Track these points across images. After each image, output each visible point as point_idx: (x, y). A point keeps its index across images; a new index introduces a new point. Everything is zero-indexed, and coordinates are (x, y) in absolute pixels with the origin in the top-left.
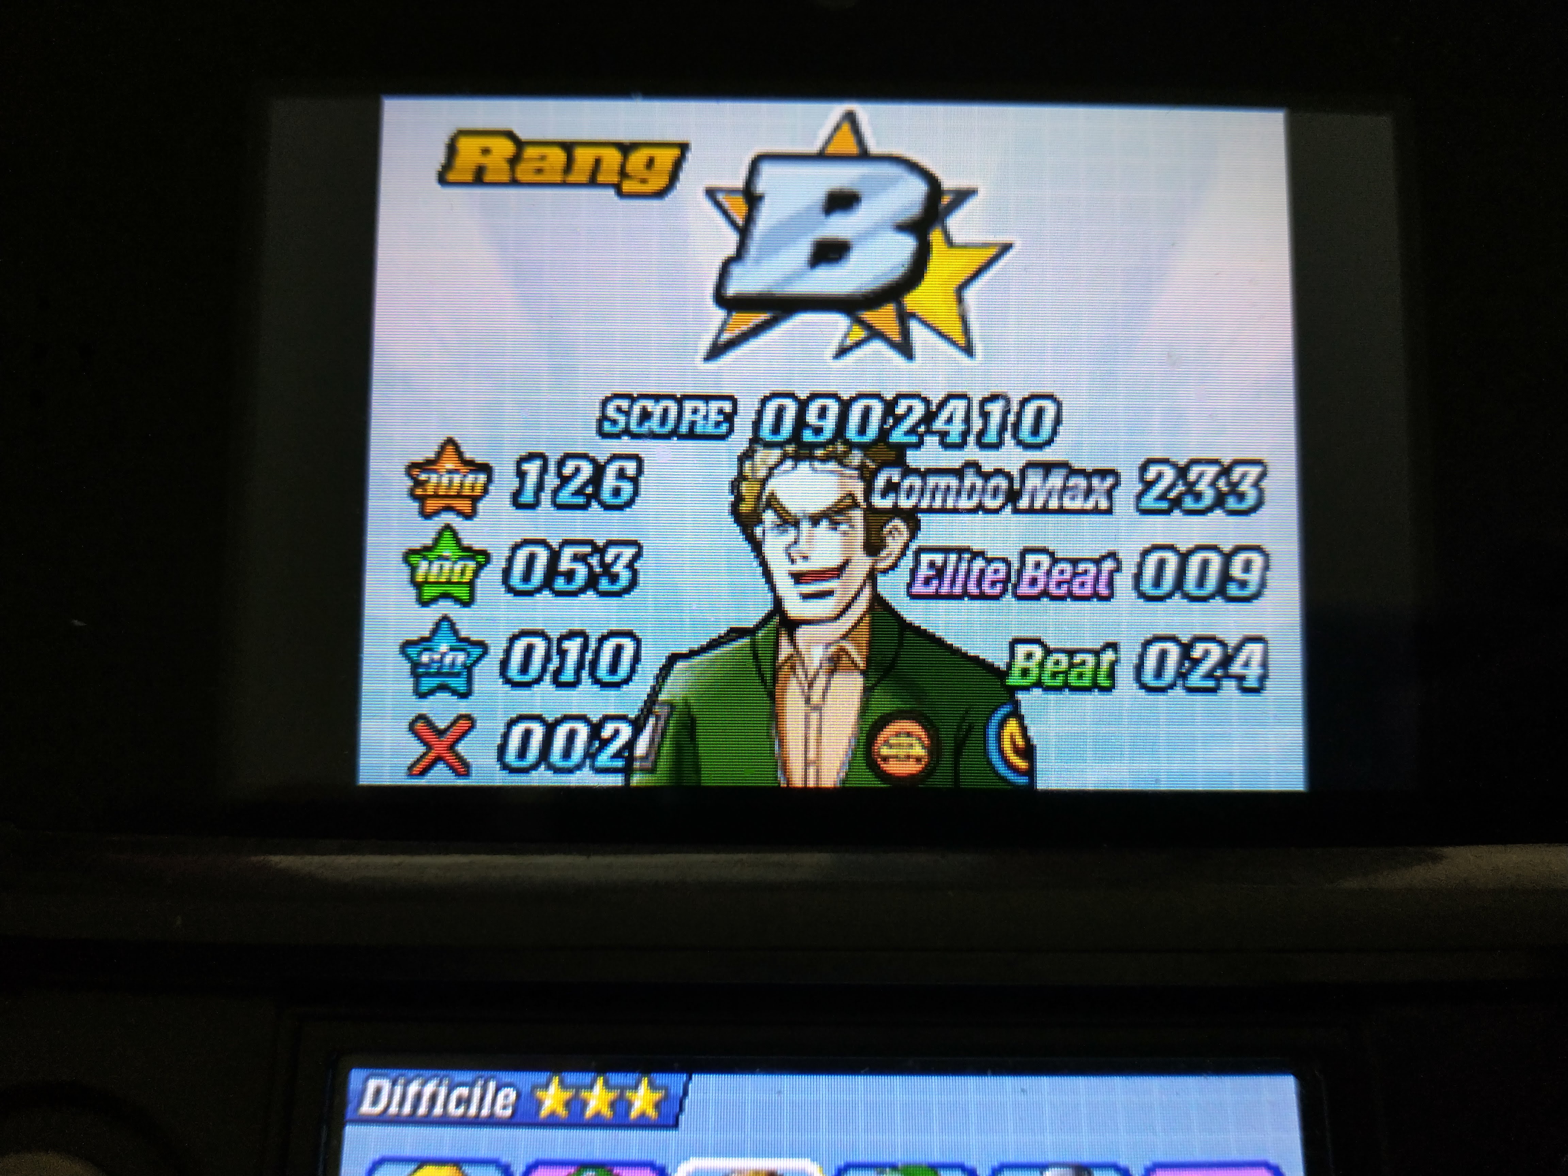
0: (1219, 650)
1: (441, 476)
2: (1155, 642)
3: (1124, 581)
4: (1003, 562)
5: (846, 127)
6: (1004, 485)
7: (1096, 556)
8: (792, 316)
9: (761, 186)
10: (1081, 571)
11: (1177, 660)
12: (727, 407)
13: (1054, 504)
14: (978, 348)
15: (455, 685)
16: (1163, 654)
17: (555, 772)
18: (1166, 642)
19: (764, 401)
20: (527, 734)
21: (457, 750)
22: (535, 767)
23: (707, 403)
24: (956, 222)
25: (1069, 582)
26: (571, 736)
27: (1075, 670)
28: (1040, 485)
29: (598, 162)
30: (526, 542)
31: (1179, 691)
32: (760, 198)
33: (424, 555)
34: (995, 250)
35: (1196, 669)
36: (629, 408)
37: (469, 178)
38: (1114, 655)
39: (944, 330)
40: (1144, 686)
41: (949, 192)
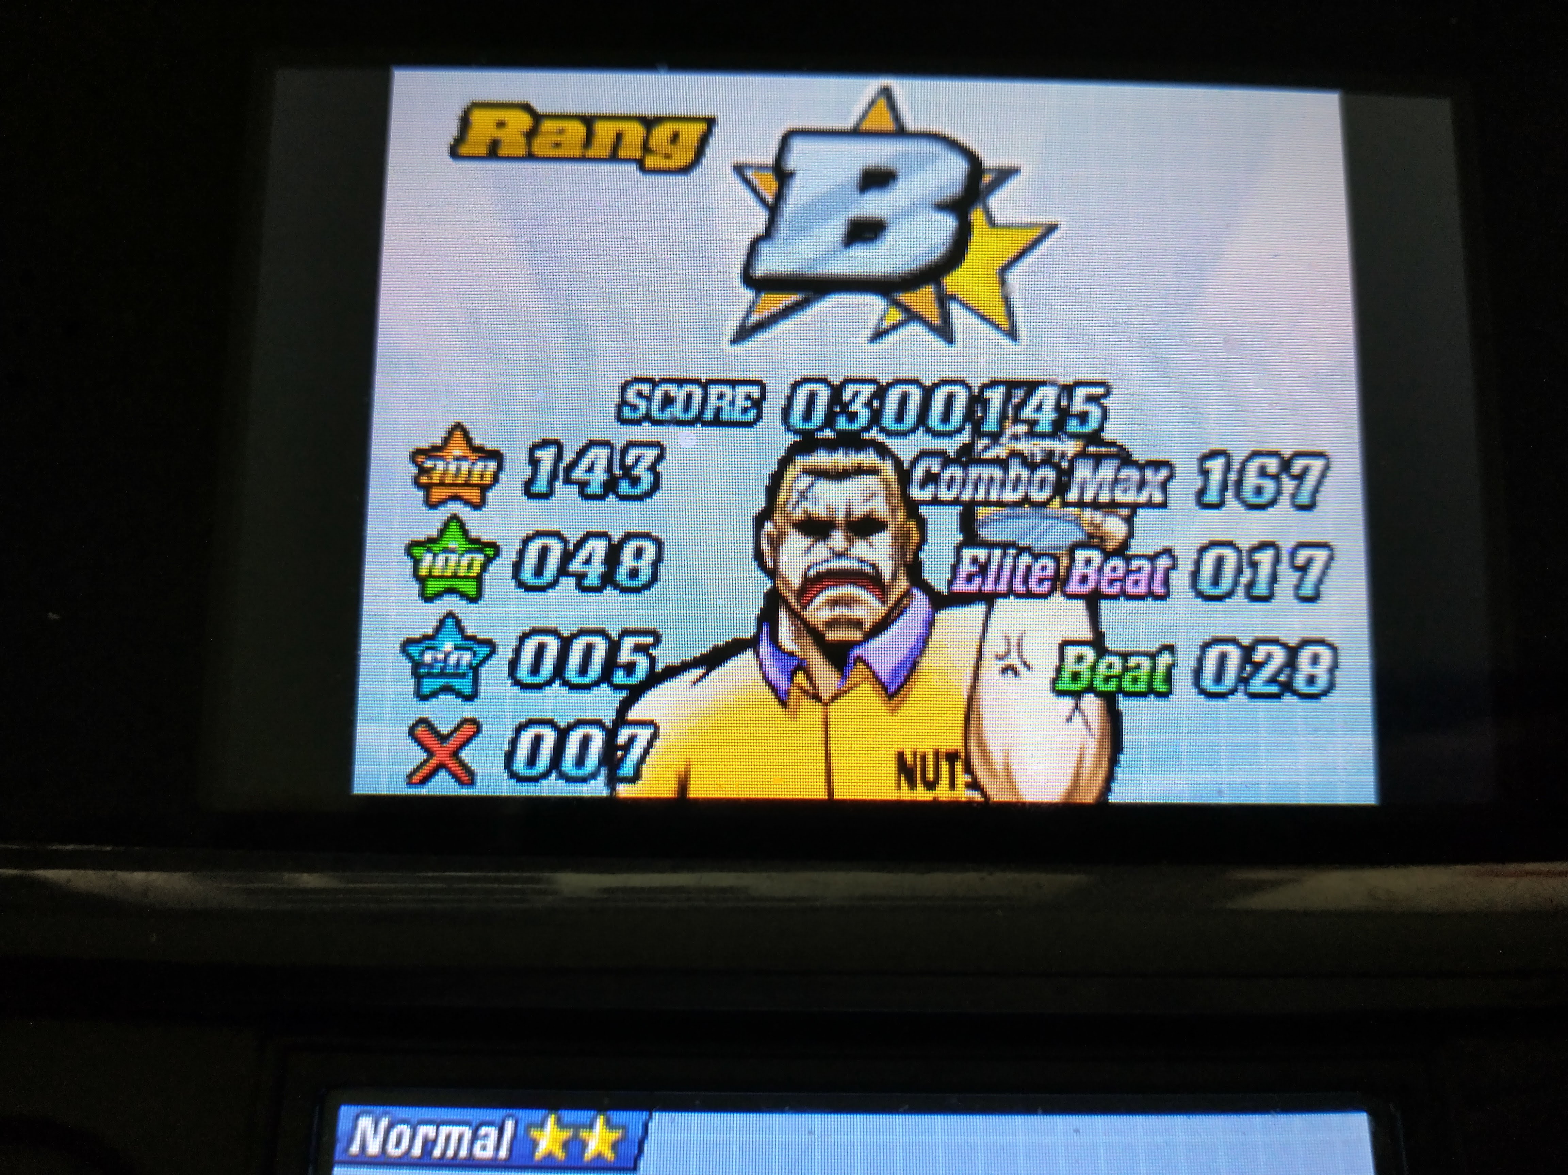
0: (1282, 654)
1: (448, 463)
2: (1214, 644)
3: (1180, 580)
4: (1051, 559)
5: (882, 103)
6: (1051, 476)
7: (1151, 552)
8: (824, 297)
9: (792, 162)
10: (1133, 569)
11: (1237, 664)
12: (755, 392)
13: (1104, 497)
14: (1023, 331)
15: (460, 687)
16: (1223, 659)
17: (566, 782)
18: (1227, 645)
19: (795, 386)
20: (537, 741)
21: (461, 757)
22: (545, 775)
23: (734, 388)
24: (996, 201)
25: (1122, 580)
26: (586, 741)
27: (1129, 673)
28: (1089, 476)
29: (619, 136)
30: (539, 534)
31: (1240, 697)
32: (791, 175)
33: (428, 547)
34: (1039, 231)
35: (1258, 673)
36: (650, 393)
37: (483, 151)
38: (1171, 659)
39: (986, 313)
40: (1203, 692)
41: (991, 170)
